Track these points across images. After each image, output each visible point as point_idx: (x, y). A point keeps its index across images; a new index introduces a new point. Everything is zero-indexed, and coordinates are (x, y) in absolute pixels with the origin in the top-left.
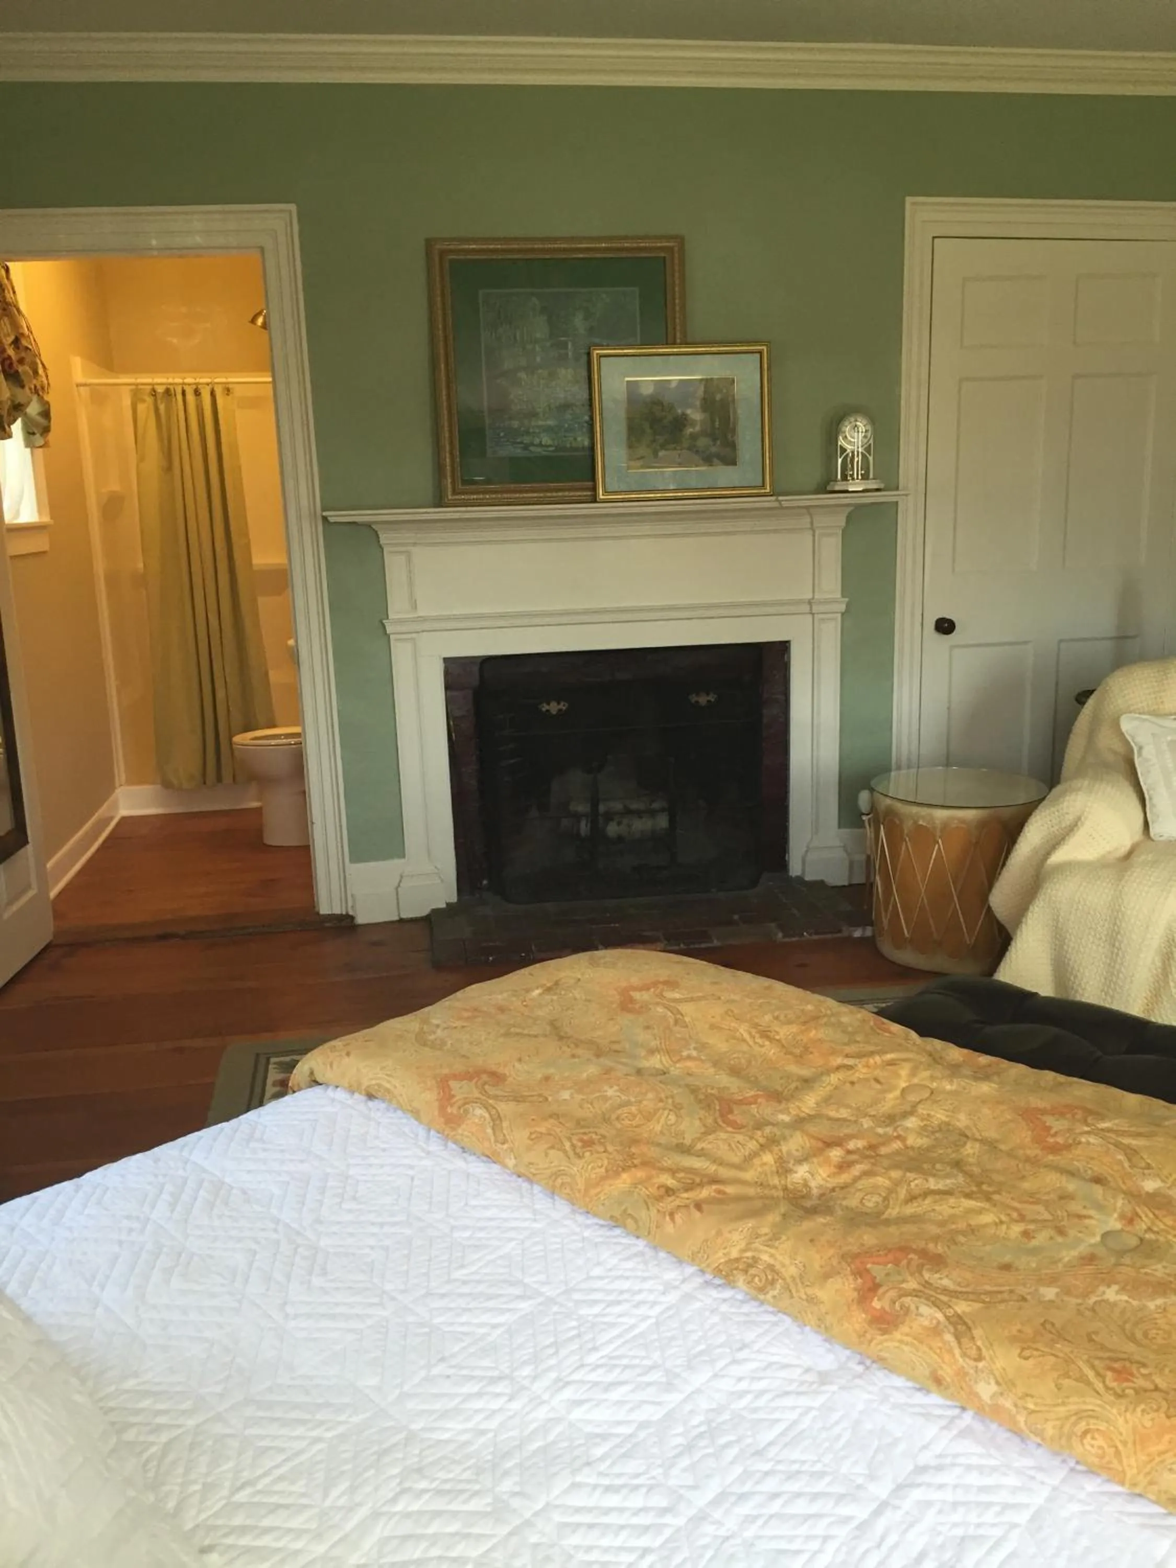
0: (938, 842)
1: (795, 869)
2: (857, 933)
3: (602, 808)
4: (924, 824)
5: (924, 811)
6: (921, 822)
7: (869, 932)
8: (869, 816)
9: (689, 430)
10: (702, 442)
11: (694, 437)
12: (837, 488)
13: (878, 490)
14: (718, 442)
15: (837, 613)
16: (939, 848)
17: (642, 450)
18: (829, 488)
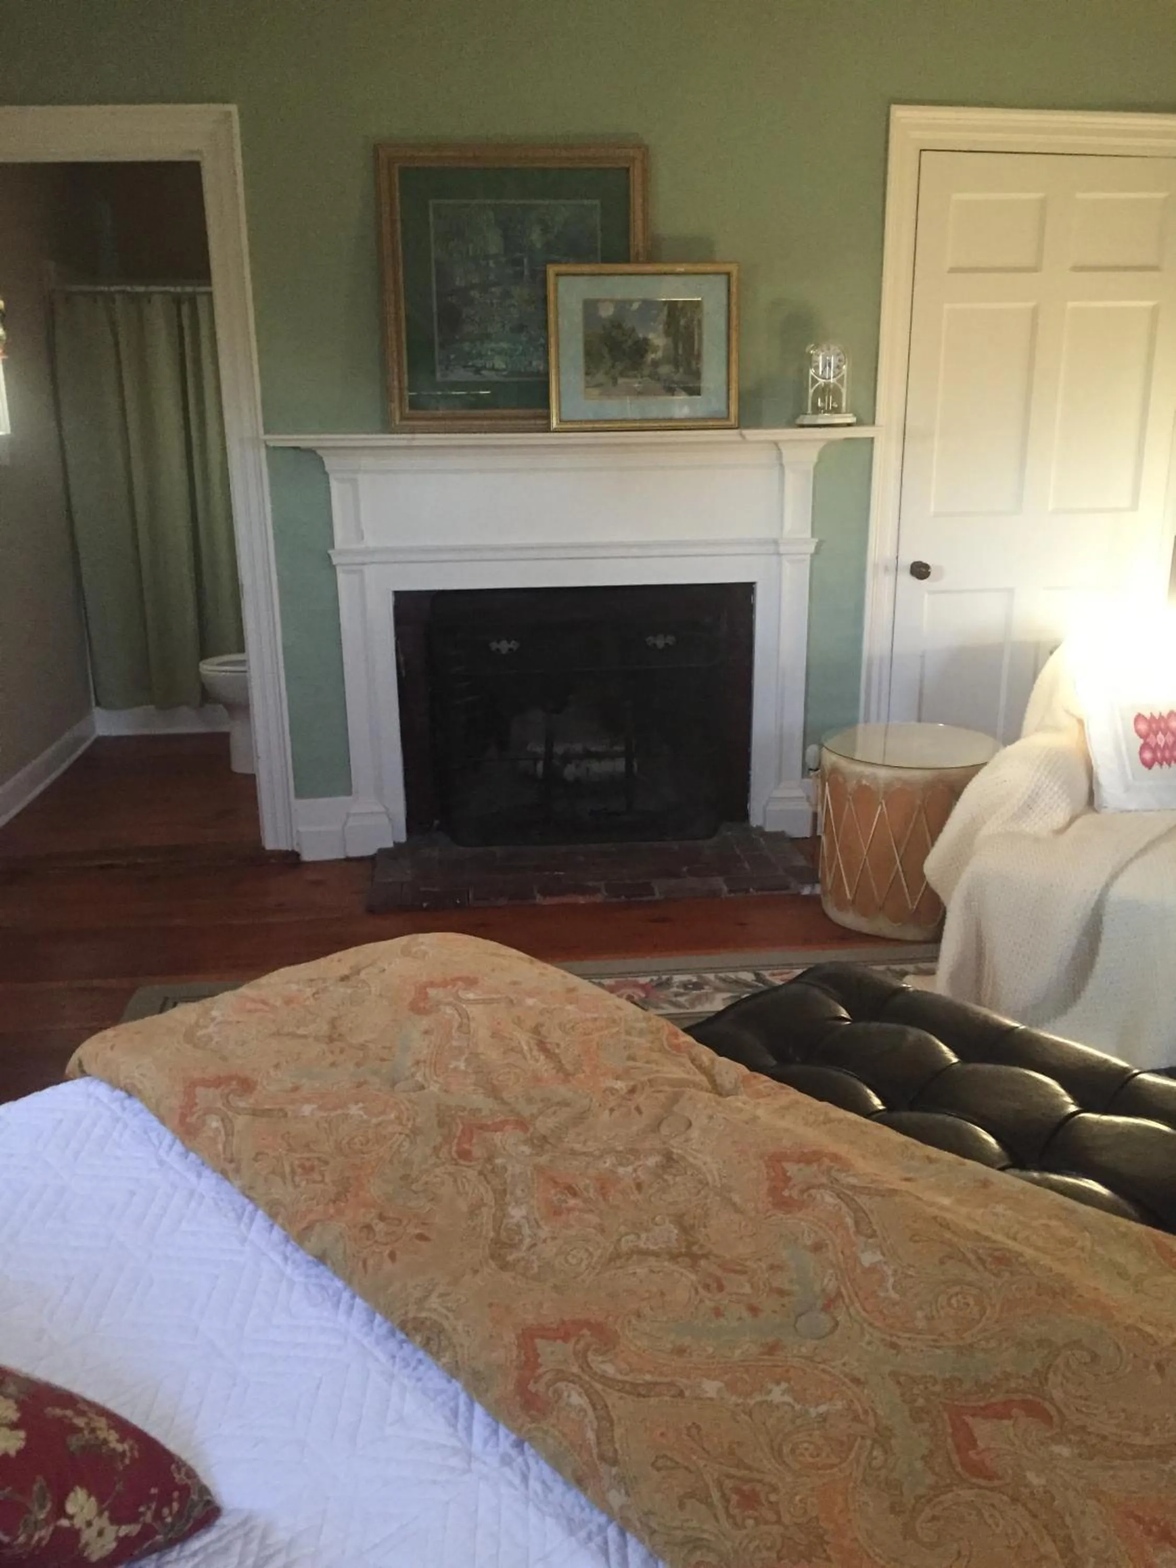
0: (881, 803)
1: (756, 820)
2: (806, 891)
3: (559, 749)
4: (868, 784)
5: (868, 770)
6: (864, 782)
7: (818, 890)
8: (817, 772)
9: (651, 357)
10: (665, 370)
11: (656, 364)
12: (806, 422)
13: (849, 425)
14: (681, 370)
15: (805, 554)
16: (882, 809)
17: (600, 377)
18: (799, 421)
